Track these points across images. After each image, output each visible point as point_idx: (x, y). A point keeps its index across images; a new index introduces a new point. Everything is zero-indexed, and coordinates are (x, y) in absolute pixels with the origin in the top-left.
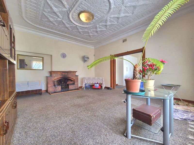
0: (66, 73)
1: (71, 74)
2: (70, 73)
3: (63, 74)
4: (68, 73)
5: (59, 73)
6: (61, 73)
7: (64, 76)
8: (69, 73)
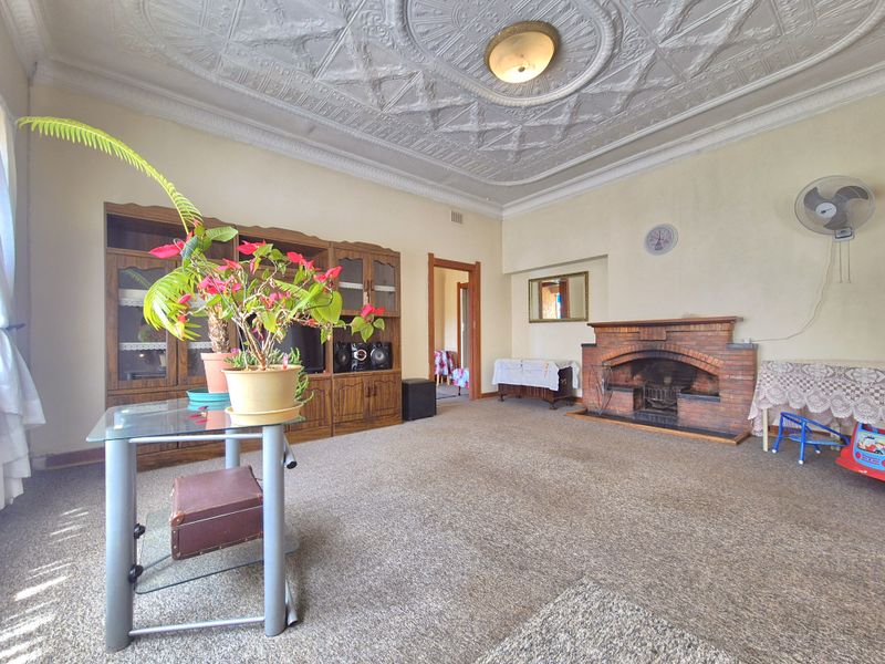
0: (659, 328)
1: (691, 334)
2: (683, 328)
3: (644, 333)
4: (673, 328)
5: (626, 330)
6: (634, 329)
7: (649, 343)
8: (678, 328)
